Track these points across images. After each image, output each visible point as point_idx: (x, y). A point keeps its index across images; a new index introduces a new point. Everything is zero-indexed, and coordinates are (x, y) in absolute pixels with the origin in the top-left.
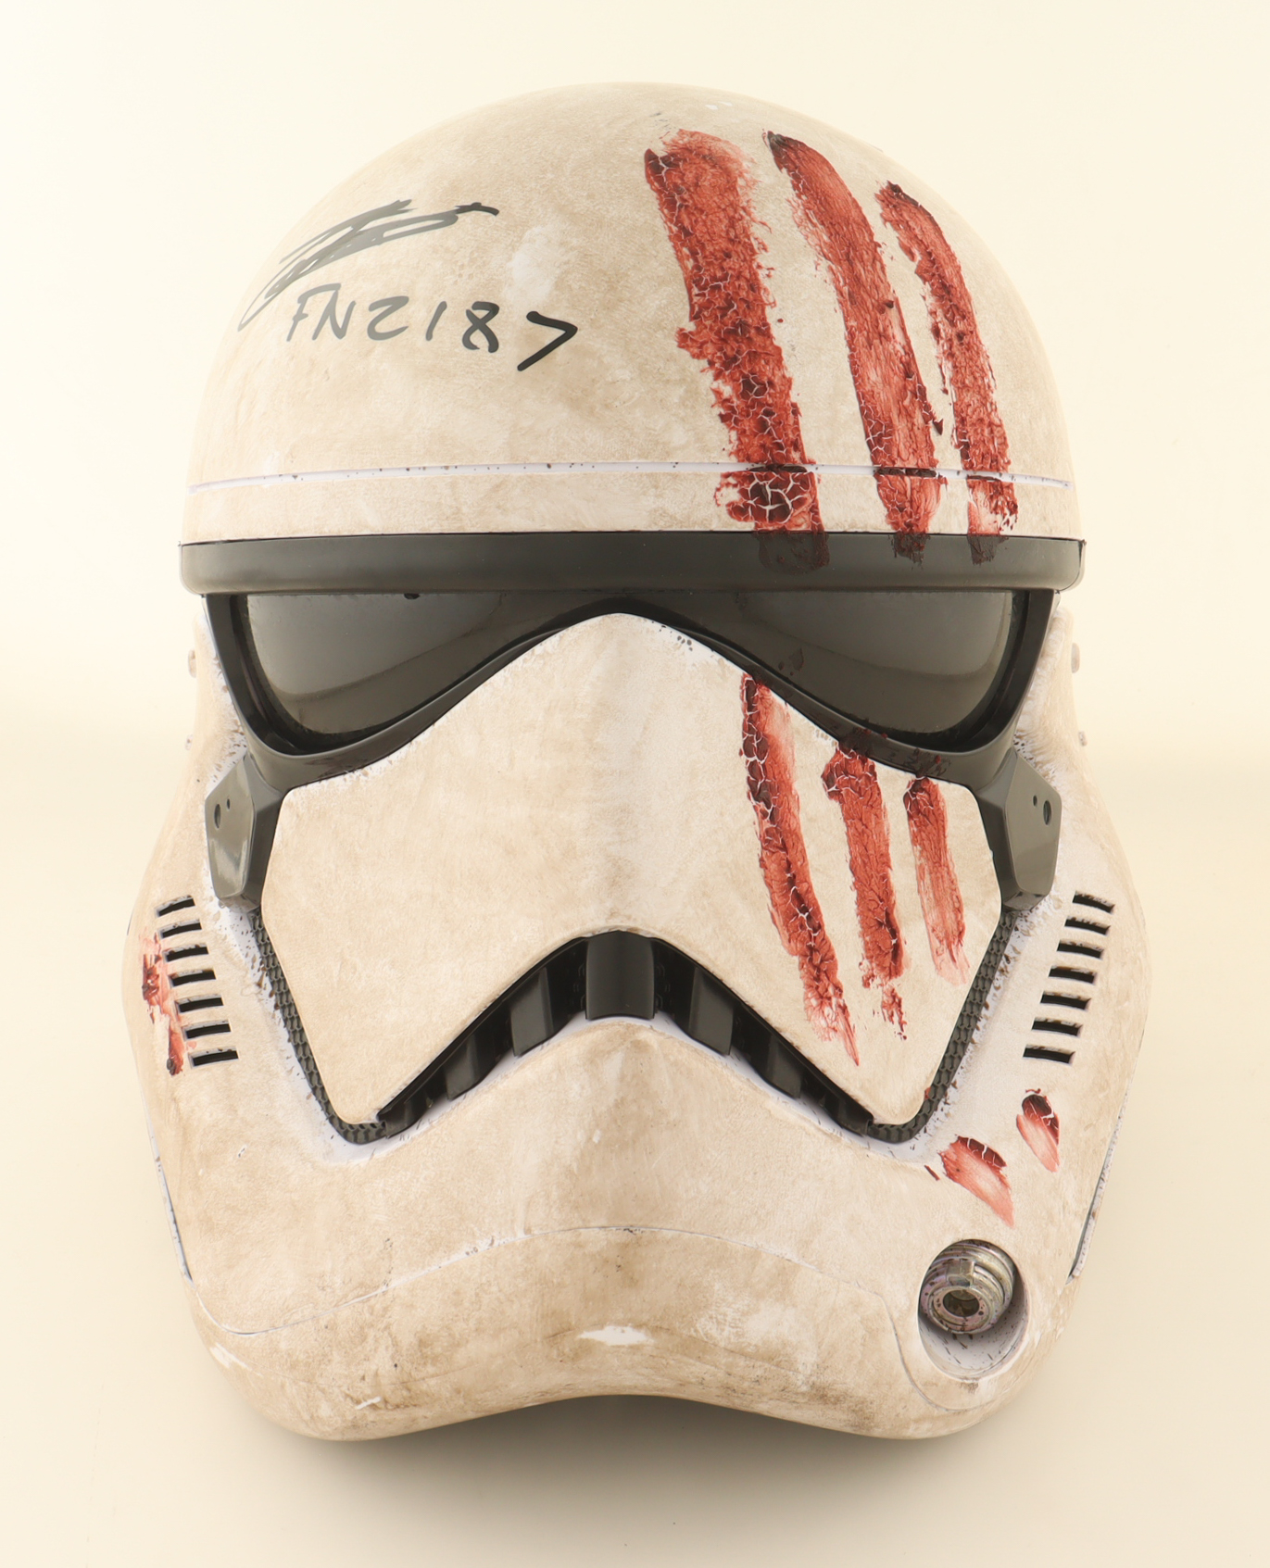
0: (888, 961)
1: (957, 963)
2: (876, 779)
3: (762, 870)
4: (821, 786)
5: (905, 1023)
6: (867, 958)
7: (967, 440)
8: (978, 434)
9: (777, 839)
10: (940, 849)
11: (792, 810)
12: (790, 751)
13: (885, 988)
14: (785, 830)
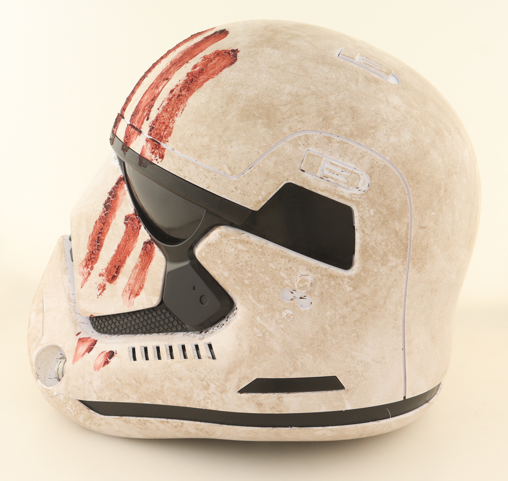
0: (110, 277)
1: (130, 300)
2: (139, 230)
3: (95, 224)
4: (124, 219)
5: (102, 295)
6: (106, 270)
7: (154, 126)
8: (159, 126)
9: (104, 220)
10: (146, 266)
11: (112, 217)
12: (121, 203)
13: (104, 282)
14: (107, 220)
